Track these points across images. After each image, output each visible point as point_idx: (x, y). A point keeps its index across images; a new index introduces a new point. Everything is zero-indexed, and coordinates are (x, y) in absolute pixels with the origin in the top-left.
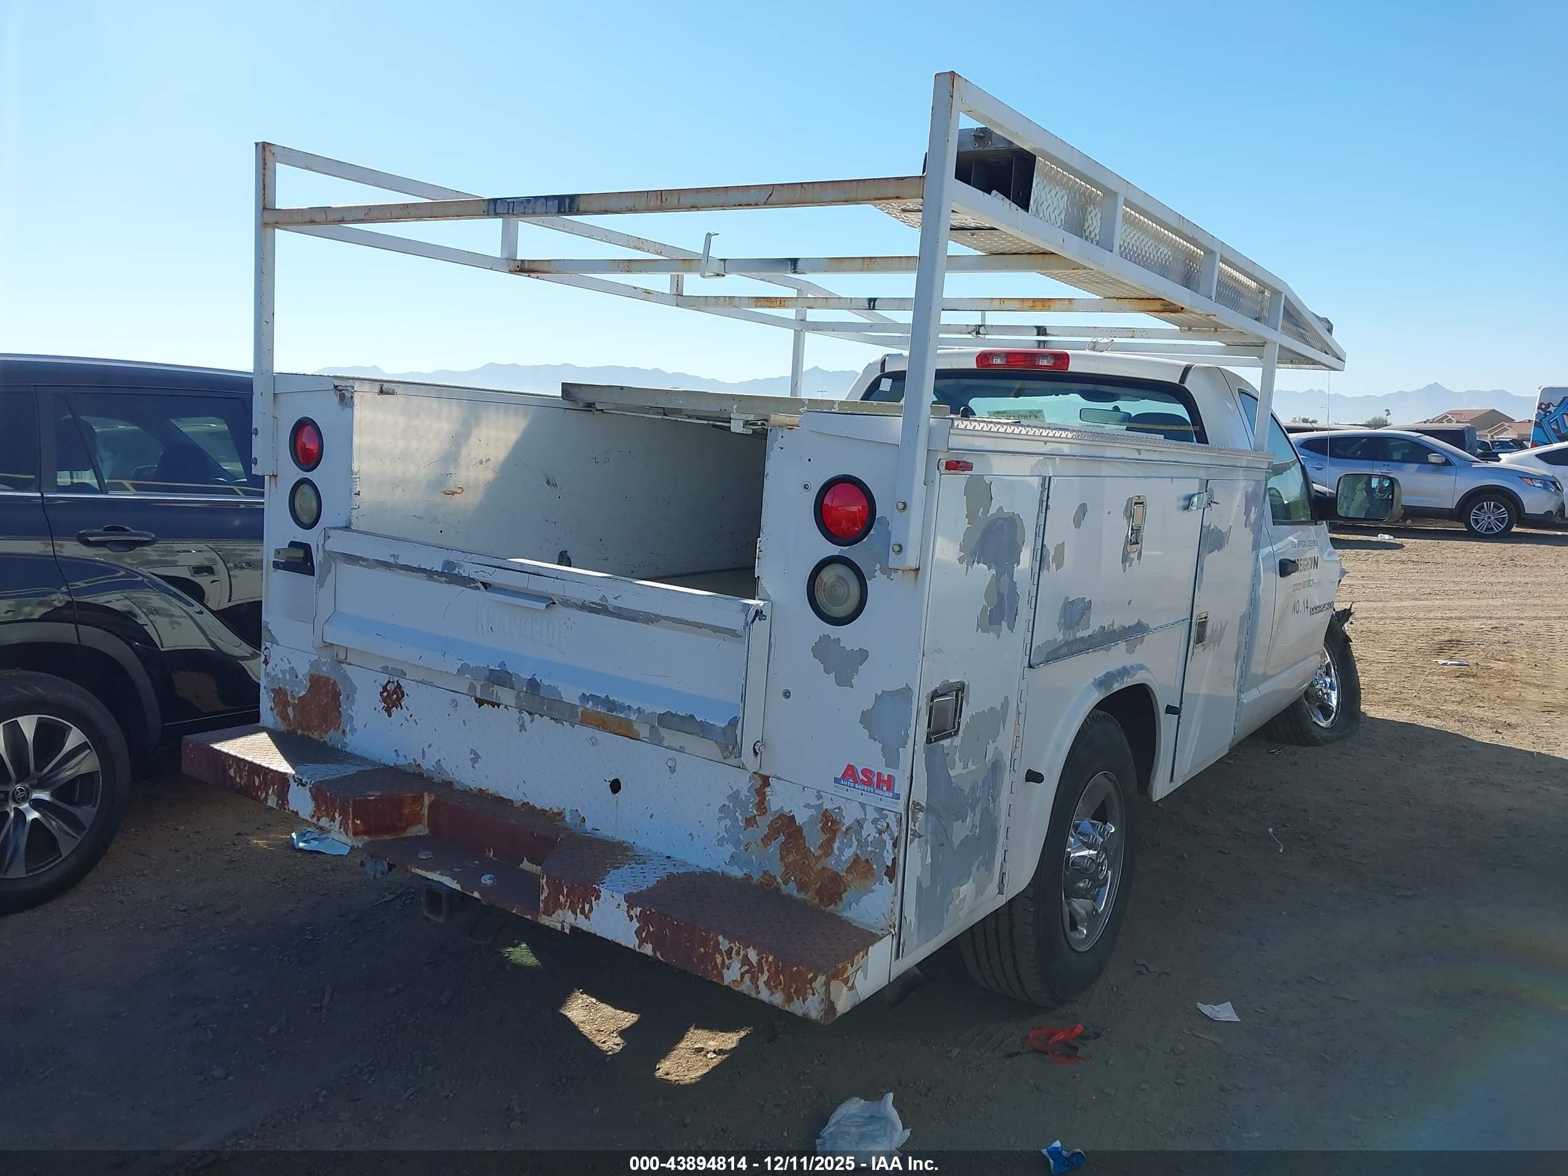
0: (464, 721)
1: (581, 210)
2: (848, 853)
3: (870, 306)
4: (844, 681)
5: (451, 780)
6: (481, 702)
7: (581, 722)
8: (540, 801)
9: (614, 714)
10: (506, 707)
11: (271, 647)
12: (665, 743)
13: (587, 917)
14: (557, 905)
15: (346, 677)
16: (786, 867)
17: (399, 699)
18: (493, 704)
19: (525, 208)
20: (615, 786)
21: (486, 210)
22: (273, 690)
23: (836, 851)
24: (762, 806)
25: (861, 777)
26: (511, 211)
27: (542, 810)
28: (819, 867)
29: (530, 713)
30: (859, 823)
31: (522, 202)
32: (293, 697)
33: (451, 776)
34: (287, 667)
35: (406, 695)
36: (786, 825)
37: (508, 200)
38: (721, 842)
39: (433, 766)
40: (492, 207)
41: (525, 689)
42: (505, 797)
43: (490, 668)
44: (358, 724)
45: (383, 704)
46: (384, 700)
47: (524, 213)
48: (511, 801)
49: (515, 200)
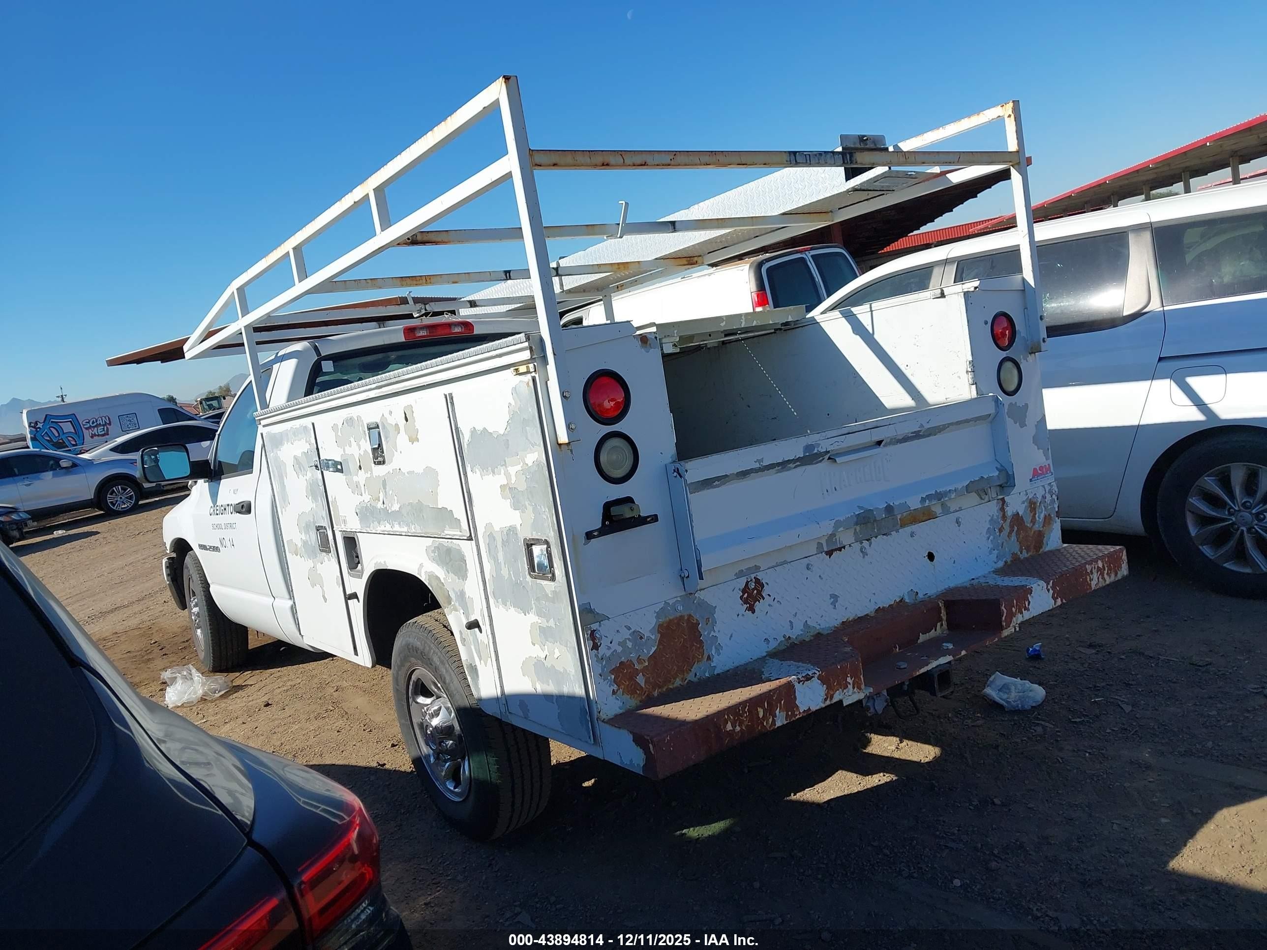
0: (820, 576)
1: (858, 162)
2: (1042, 516)
3: (506, 277)
4: (1023, 424)
5: (818, 631)
6: (830, 553)
7: (901, 526)
8: (886, 600)
9: (942, 500)
10: (850, 545)
11: (600, 626)
12: (951, 510)
13: (1028, 610)
14: (1013, 615)
15: (703, 604)
16: (1020, 543)
17: (759, 593)
18: (840, 549)
19: (819, 160)
20: (931, 557)
21: (789, 160)
22: (612, 672)
23: (1037, 519)
24: (1004, 517)
25: (1039, 472)
26: (808, 161)
27: (890, 606)
28: (1032, 532)
29: (867, 540)
30: (1044, 497)
31: (816, 155)
32: (639, 660)
33: (818, 627)
34: (626, 634)
35: (765, 585)
36: (1017, 519)
37: (805, 153)
38: (990, 553)
39: (802, 630)
40: (793, 157)
41: (884, 515)
42: (862, 615)
43: (857, 513)
44: (722, 639)
45: (745, 606)
46: (746, 602)
47: (818, 163)
48: (867, 615)
49: (810, 153)
